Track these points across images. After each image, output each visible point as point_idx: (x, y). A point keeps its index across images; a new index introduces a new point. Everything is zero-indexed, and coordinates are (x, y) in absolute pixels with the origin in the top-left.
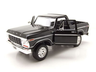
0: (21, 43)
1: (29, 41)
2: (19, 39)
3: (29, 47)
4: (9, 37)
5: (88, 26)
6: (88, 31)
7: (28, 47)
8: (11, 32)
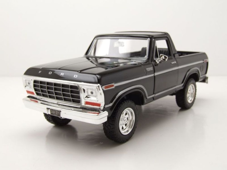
0: (79, 97)
1: (105, 89)
2: (72, 87)
3: (103, 104)
4: (35, 86)
5: (207, 60)
6: (206, 73)
7: (99, 105)
8: (40, 72)
